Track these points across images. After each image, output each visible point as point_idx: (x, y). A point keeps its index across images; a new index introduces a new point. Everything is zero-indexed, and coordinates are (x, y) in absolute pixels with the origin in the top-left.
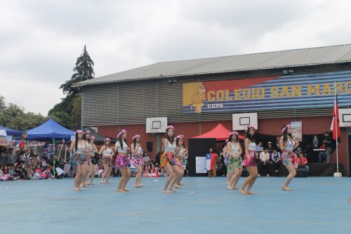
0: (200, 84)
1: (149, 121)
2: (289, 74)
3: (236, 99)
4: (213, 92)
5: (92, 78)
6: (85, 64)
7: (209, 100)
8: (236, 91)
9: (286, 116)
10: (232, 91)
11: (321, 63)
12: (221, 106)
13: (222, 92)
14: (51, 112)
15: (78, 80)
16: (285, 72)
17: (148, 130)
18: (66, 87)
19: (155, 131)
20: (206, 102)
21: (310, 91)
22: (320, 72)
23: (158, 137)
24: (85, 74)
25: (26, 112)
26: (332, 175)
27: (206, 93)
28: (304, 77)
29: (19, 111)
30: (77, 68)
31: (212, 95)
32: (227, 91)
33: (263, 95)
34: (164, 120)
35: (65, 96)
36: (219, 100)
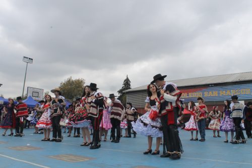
2: (212, 86)
3: (190, 97)
5: (130, 88)
6: (127, 82)
8: (190, 93)
10: (188, 94)
15: (124, 89)
16: (210, 86)
18: (120, 92)
21: (221, 93)
22: (225, 85)
24: (127, 87)
28: (219, 88)
30: (124, 84)
32: (186, 94)
33: (202, 95)
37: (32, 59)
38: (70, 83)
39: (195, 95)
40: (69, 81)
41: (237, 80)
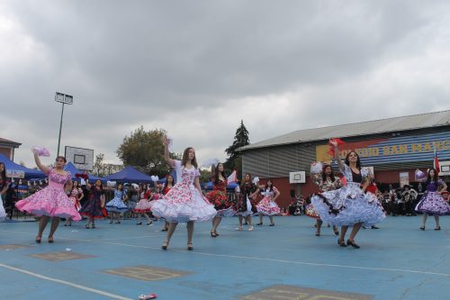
1: (292, 175)
2: (397, 136)
5: (247, 144)
6: (242, 133)
9: (397, 169)
11: (422, 127)
13: (346, 151)
15: (238, 146)
16: (394, 135)
17: (291, 181)
18: (230, 150)
19: (296, 182)
21: (414, 149)
23: (299, 187)
24: (243, 141)
28: (410, 138)
30: (237, 137)
33: (378, 153)
34: (303, 174)
35: (229, 157)
37: (71, 97)
38: (140, 137)
39: (366, 152)
40: (139, 133)
41: (444, 123)
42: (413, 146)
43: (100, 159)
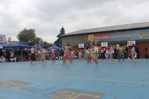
0: (92, 35)
1: (79, 45)
2: (116, 32)
3: (102, 39)
4: (96, 37)
5: (64, 34)
6: (63, 30)
7: (95, 39)
8: (102, 36)
9: (116, 43)
10: (101, 37)
12: (98, 40)
13: (98, 37)
14: (54, 43)
15: (61, 34)
16: (115, 31)
17: (79, 47)
18: (58, 36)
19: (81, 47)
20: (94, 40)
23: (82, 49)
25: (48, 43)
26: (127, 58)
27: (94, 37)
28: (120, 33)
29: (47, 43)
30: (61, 31)
31: (96, 38)
33: (109, 37)
34: (83, 44)
35: (58, 39)
36: (97, 39)
40: (25, 30)
41: (131, 28)
42: (121, 35)
43: (10, 39)
